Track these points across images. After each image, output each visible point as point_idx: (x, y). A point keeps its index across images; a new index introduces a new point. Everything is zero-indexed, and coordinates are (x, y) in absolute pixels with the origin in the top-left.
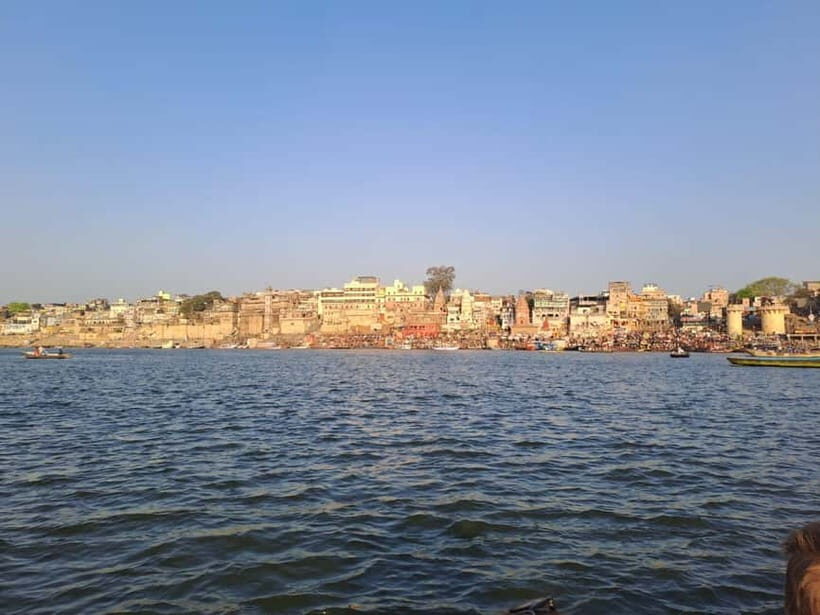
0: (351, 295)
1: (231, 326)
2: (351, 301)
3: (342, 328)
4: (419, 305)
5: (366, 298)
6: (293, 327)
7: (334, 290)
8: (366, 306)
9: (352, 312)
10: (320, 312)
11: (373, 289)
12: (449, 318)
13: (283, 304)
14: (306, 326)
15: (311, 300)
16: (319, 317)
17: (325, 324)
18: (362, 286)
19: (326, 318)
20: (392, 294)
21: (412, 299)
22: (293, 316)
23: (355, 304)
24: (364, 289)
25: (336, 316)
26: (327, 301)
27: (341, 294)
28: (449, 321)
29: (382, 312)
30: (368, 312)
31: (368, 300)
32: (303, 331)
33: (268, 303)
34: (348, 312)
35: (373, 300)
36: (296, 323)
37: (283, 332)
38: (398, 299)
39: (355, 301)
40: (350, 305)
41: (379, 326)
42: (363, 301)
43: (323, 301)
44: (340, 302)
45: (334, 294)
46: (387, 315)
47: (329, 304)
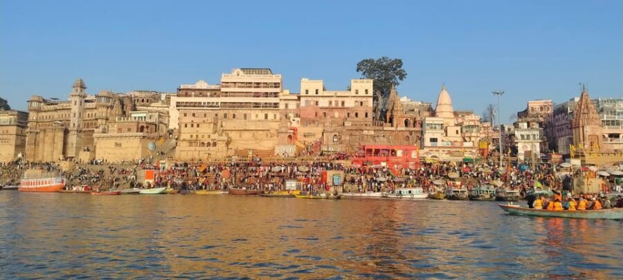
0: (234, 94)
1: (12, 149)
2: (234, 105)
3: (219, 153)
4: (361, 115)
5: (262, 100)
6: (118, 151)
7: (202, 85)
8: (261, 116)
9: (238, 124)
10: (173, 125)
11: (276, 85)
12: (428, 136)
13: (102, 112)
14: (144, 148)
15: (156, 106)
16: (171, 132)
17: (183, 146)
18: (254, 78)
19: (186, 134)
20: (312, 93)
21: (350, 103)
22: (120, 130)
23: (240, 112)
24: (258, 85)
25: (206, 131)
26: (186, 105)
27: (215, 93)
28: (427, 143)
29: (295, 125)
30: (266, 126)
31: (266, 105)
32: (139, 158)
33: (75, 109)
34: (228, 125)
35: (276, 105)
36: (124, 142)
37: (99, 158)
38: (324, 103)
39: (241, 105)
40: (231, 112)
41: (291, 150)
42: (257, 105)
43: (178, 104)
44: (211, 105)
45: (201, 92)
46: (302, 130)
47: (191, 110)
